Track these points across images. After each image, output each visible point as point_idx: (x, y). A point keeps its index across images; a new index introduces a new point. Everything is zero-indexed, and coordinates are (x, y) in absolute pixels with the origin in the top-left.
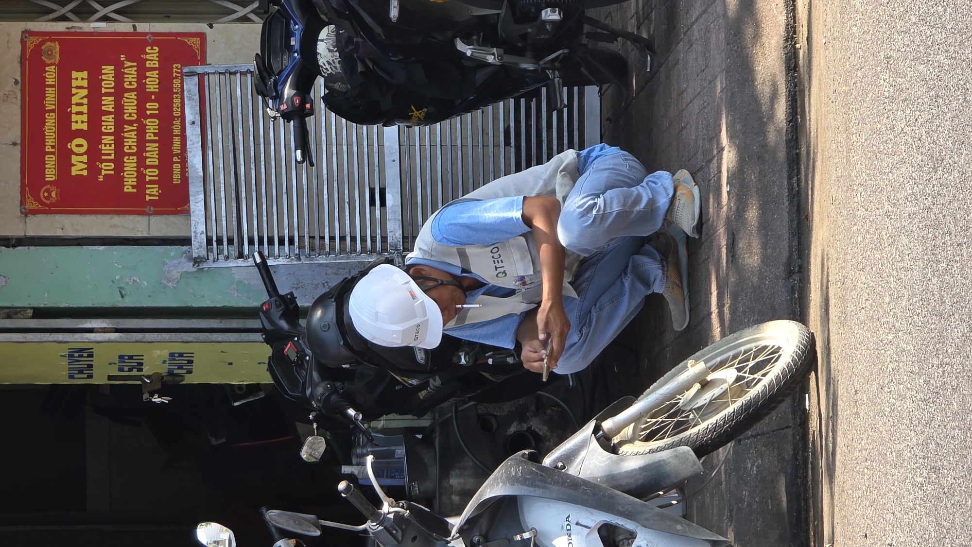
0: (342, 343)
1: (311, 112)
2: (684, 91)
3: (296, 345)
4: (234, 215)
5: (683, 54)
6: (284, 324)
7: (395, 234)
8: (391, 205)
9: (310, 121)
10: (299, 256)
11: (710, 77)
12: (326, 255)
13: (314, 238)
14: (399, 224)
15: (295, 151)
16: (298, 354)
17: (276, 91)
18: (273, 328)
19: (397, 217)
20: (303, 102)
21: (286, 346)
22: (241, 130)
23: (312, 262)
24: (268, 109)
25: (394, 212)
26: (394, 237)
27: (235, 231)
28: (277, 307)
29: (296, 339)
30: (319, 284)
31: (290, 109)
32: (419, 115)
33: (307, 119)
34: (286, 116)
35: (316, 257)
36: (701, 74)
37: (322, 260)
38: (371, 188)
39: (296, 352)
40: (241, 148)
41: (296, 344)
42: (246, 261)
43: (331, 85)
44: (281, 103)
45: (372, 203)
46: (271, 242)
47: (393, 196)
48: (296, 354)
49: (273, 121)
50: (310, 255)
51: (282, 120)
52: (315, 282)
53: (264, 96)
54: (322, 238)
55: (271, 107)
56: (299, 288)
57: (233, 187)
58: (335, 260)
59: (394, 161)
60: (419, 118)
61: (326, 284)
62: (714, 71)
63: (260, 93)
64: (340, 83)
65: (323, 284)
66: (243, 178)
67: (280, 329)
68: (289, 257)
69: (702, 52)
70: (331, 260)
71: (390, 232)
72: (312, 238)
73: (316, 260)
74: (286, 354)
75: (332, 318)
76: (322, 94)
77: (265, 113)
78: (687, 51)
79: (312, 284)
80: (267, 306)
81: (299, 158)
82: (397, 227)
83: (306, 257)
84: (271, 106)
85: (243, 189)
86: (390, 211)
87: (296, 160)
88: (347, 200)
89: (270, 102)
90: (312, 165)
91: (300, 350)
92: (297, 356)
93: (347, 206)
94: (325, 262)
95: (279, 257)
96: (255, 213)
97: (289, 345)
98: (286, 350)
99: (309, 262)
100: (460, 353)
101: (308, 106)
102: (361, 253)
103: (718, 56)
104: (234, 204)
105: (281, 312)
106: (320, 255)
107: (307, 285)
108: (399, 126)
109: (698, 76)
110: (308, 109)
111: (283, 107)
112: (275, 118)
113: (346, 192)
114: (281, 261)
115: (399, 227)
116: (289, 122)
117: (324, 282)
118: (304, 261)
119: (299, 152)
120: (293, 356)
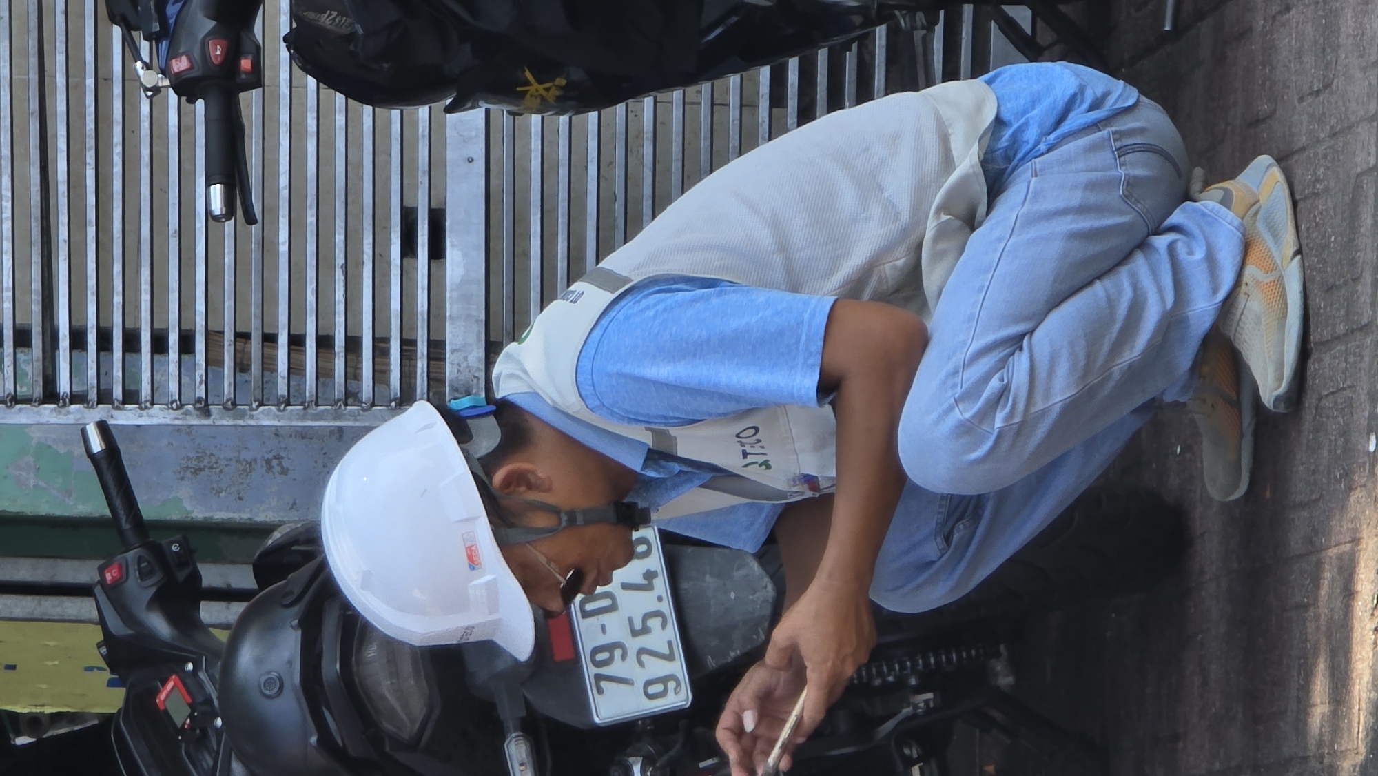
0: (314, 739)
1: (256, 79)
2: (1264, 120)
3: (190, 684)
4: (36, 285)
5: (1265, 19)
6: (160, 625)
7: (466, 359)
8: (457, 280)
9: (250, 101)
10: (207, 404)
11: (1333, 121)
12: (278, 405)
13: (246, 337)
14: (479, 332)
15: (208, 184)
16: (193, 712)
17: (163, 19)
18: (130, 632)
19: (475, 313)
20: (233, 55)
21: (164, 683)
22: (61, 58)
23: (241, 422)
24: (139, 65)
25: (466, 298)
26: (464, 365)
27: (37, 308)
28: (144, 575)
29: (190, 666)
30: (255, 460)
31: (197, 73)
32: (544, 93)
33: (242, 96)
34: (187, 88)
35: (252, 410)
36: (1310, 100)
37: (266, 417)
38: (408, 208)
39: (190, 705)
40: (62, 107)
41: (189, 681)
42: (64, 411)
43: (311, 15)
44: (173, 54)
45: (409, 248)
46: (131, 342)
47: (465, 255)
48: (188, 711)
49: (151, 98)
50: (234, 404)
51: (173, 97)
52: (247, 455)
53: (128, 28)
54: (270, 339)
55: (146, 59)
56: (201, 470)
57: (36, 212)
58: (303, 418)
59: (470, 160)
60: (543, 99)
61: (275, 462)
62: (1347, 109)
63: (118, 18)
64: (335, 14)
65: (268, 462)
66: (62, 188)
67: (145, 636)
68: (180, 407)
69: (1315, 42)
70: (290, 419)
71: (453, 351)
72: (242, 337)
73: (252, 417)
74: (162, 707)
75: (290, 662)
76: (285, 30)
77: (128, 76)
78: (1274, 18)
79: (238, 461)
80: (115, 572)
81: (217, 206)
82: (472, 338)
83: (226, 408)
84: (145, 55)
85: (63, 218)
86: (455, 294)
87: (208, 212)
88: (340, 260)
89: (144, 46)
90: (250, 220)
91: (200, 699)
92: (191, 716)
93: (339, 276)
94: (276, 423)
95: (153, 404)
96: (91, 283)
97: (170, 685)
98: (163, 696)
99: (231, 422)
100: (631, 759)
101: (246, 64)
102: (373, 405)
103: (1359, 75)
104: (36, 259)
105: (154, 590)
106: (261, 404)
107: (223, 462)
108: (487, 111)
109: (1301, 100)
110: (246, 73)
111: (180, 65)
112: (156, 90)
113: (340, 238)
114: (158, 416)
115: (479, 340)
116: (192, 101)
117: (270, 456)
118: (219, 418)
119: (217, 190)
120: (180, 715)
